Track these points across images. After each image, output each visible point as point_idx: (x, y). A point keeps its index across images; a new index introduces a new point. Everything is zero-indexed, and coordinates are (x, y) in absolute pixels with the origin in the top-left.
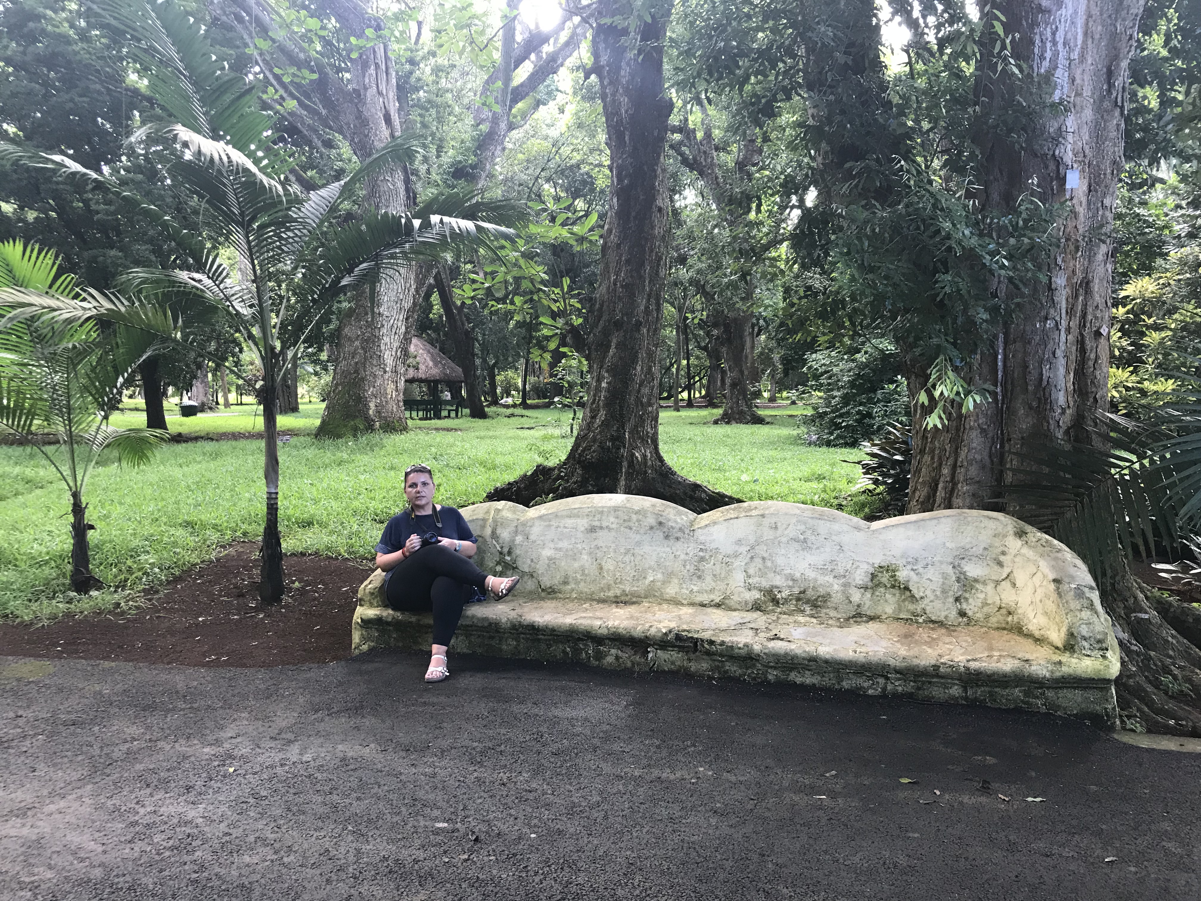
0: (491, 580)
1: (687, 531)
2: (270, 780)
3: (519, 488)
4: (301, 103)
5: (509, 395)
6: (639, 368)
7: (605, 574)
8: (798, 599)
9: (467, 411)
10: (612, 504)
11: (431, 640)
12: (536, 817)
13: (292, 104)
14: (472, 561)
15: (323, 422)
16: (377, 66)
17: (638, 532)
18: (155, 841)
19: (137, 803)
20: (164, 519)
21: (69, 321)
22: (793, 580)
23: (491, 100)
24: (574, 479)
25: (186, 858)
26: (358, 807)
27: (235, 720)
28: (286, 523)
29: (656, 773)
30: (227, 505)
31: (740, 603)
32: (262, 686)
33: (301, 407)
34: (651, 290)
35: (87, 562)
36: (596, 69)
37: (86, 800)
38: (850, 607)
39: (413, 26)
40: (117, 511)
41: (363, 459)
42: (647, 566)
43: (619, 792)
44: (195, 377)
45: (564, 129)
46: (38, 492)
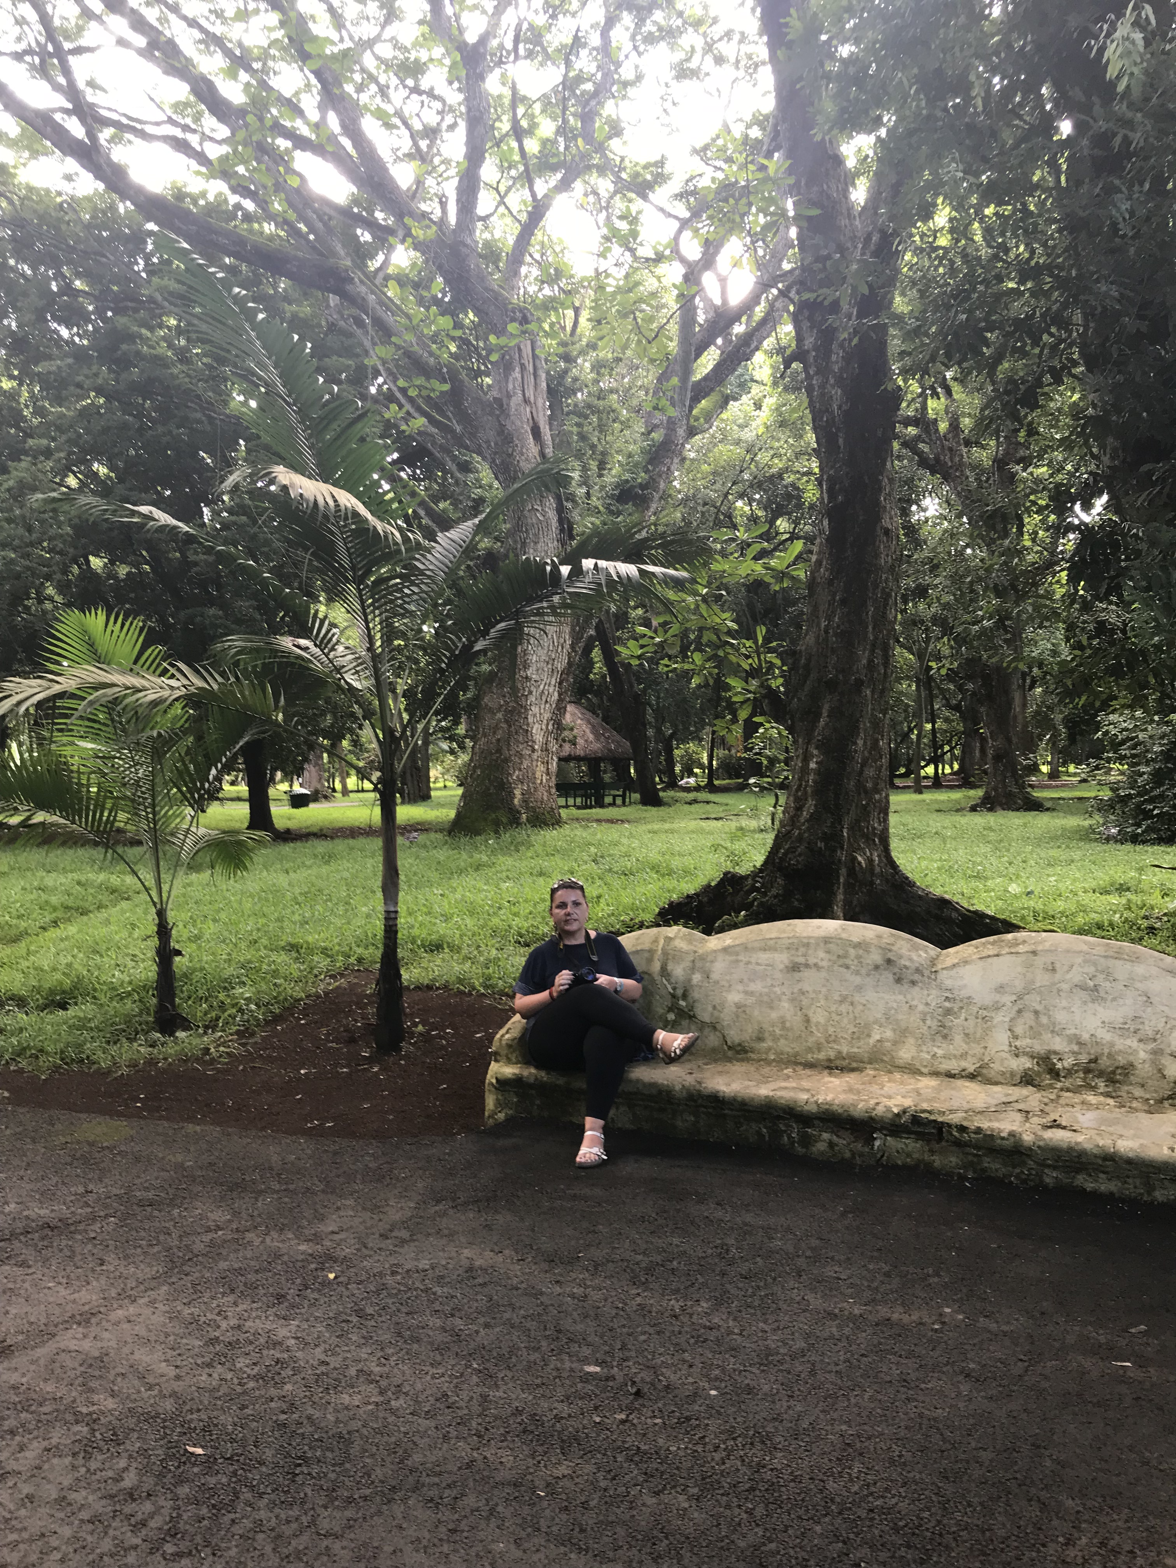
0: (661, 1035)
1: (927, 973)
2: (378, 1293)
3: (700, 902)
4: (431, 420)
5: (691, 774)
6: (860, 742)
7: (814, 1029)
8: (1087, 1071)
9: (636, 796)
10: (822, 933)
11: (583, 1109)
12: (718, 1366)
13: (420, 422)
14: (635, 1007)
15: (458, 814)
16: (523, 367)
17: (857, 973)
18: (238, 1366)
19: (219, 1314)
20: (264, 941)
21: (155, 703)
22: (1079, 1043)
23: (664, 402)
24: (774, 891)
25: (273, 1392)
26: (485, 1337)
27: (339, 1208)
28: (410, 946)
29: (883, 1311)
30: (338, 922)
31: (1003, 1074)
32: (372, 1165)
33: (433, 793)
34: (876, 638)
35: (174, 995)
36: (799, 355)
37: (160, 1306)
38: (1164, 1084)
39: (570, 313)
40: (210, 929)
41: (506, 862)
42: (871, 1019)
43: (832, 1337)
44: (306, 760)
45: (761, 430)
46: (124, 904)
